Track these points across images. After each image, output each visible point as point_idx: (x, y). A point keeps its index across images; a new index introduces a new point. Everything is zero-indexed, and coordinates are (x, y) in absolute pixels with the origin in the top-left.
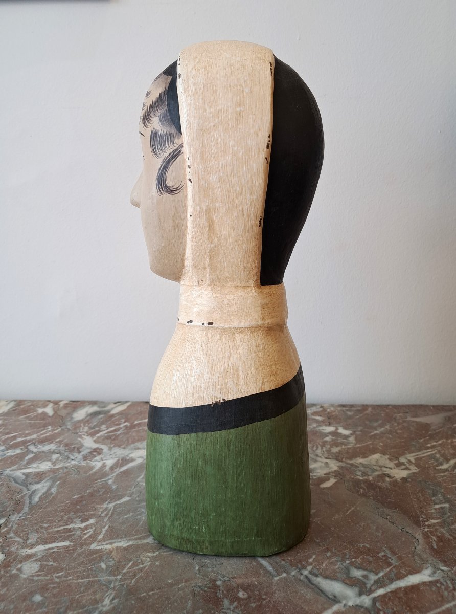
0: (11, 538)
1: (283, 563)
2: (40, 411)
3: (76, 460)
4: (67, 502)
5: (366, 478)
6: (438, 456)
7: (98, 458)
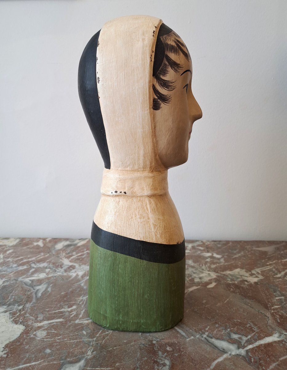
0: (27, 317)
1: (191, 330)
2: (35, 244)
3: (60, 272)
4: (58, 296)
5: (233, 282)
6: (274, 270)
7: (73, 271)
